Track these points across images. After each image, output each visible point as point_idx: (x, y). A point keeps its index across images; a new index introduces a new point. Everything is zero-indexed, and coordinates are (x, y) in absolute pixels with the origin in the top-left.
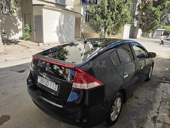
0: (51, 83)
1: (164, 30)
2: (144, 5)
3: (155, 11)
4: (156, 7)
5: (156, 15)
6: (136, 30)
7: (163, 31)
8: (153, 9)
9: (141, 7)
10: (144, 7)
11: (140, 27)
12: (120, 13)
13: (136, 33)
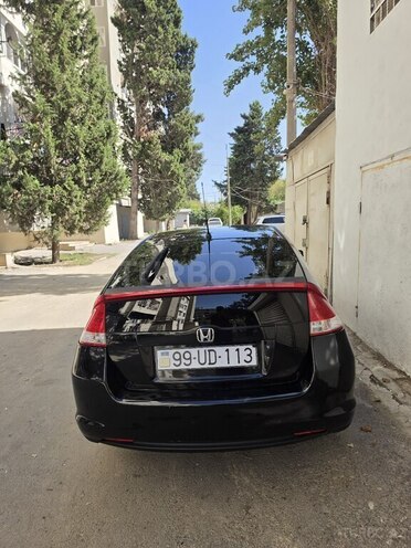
0: (227, 350)
1: (189, 210)
2: (140, 146)
3: (171, 162)
4: (171, 153)
5: (173, 173)
6: (133, 215)
7: (186, 213)
8: (165, 157)
9: (130, 153)
10: (141, 152)
11: (139, 208)
12: (98, 167)
13: (132, 222)
